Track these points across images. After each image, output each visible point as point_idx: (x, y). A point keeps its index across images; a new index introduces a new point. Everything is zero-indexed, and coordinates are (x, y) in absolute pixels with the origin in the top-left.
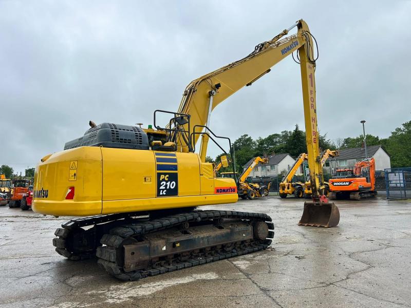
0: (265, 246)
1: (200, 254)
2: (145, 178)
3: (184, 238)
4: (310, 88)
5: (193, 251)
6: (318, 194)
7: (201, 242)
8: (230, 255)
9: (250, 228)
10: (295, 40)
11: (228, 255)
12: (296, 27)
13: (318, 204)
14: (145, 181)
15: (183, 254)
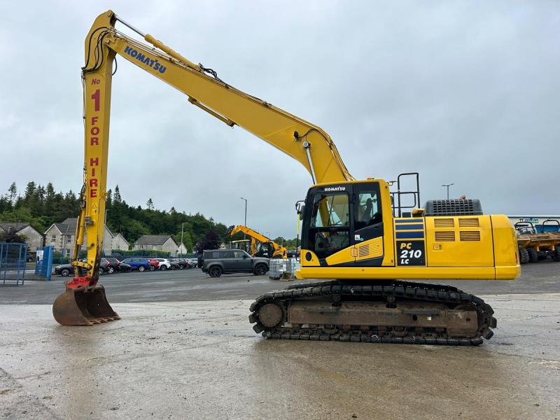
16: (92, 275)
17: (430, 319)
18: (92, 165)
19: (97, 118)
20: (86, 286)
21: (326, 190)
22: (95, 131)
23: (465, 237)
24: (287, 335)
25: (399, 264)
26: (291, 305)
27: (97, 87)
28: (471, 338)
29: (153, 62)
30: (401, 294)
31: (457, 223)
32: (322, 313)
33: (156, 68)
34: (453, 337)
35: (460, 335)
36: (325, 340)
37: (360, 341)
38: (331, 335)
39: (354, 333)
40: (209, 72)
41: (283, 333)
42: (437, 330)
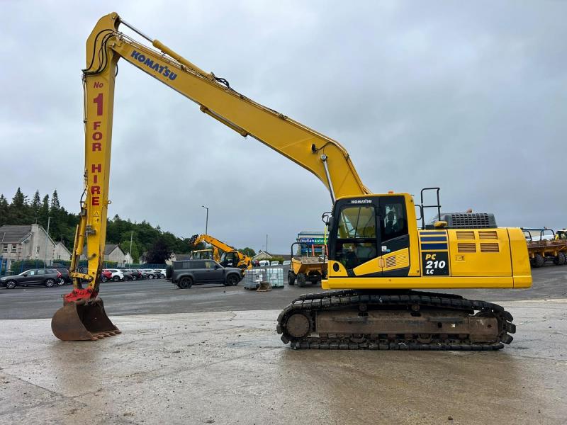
16: (93, 287)
17: (454, 326)
18: (93, 171)
19: (100, 122)
20: (86, 299)
21: (353, 202)
22: (98, 136)
23: (486, 248)
24: (315, 345)
25: (425, 274)
26: (318, 315)
27: (99, 90)
28: (491, 343)
29: (162, 68)
30: (426, 302)
31: (477, 236)
32: (350, 323)
33: (166, 75)
34: (475, 343)
35: (482, 341)
36: (355, 349)
37: (389, 349)
38: (359, 343)
39: (381, 341)
40: (221, 82)
41: (311, 343)
42: (460, 336)
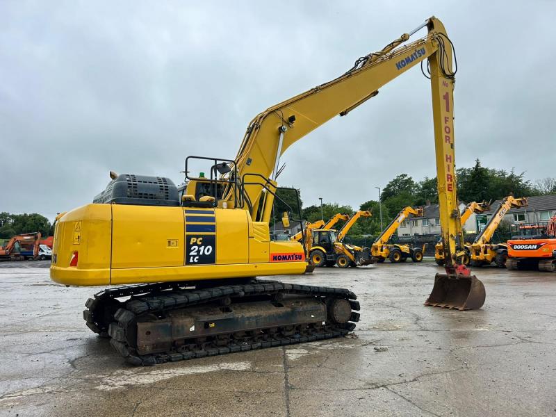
0: (344, 332)
1: (246, 338)
2: (169, 242)
3: (222, 316)
4: (443, 113)
5: (235, 334)
6: (453, 262)
7: (247, 323)
8: (288, 341)
9: (323, 307)
10: (421, 47)
11: (284, 342)
12: (426, 28)
13: (454, 277)
14: (169, 245)
15: (220, 337)
